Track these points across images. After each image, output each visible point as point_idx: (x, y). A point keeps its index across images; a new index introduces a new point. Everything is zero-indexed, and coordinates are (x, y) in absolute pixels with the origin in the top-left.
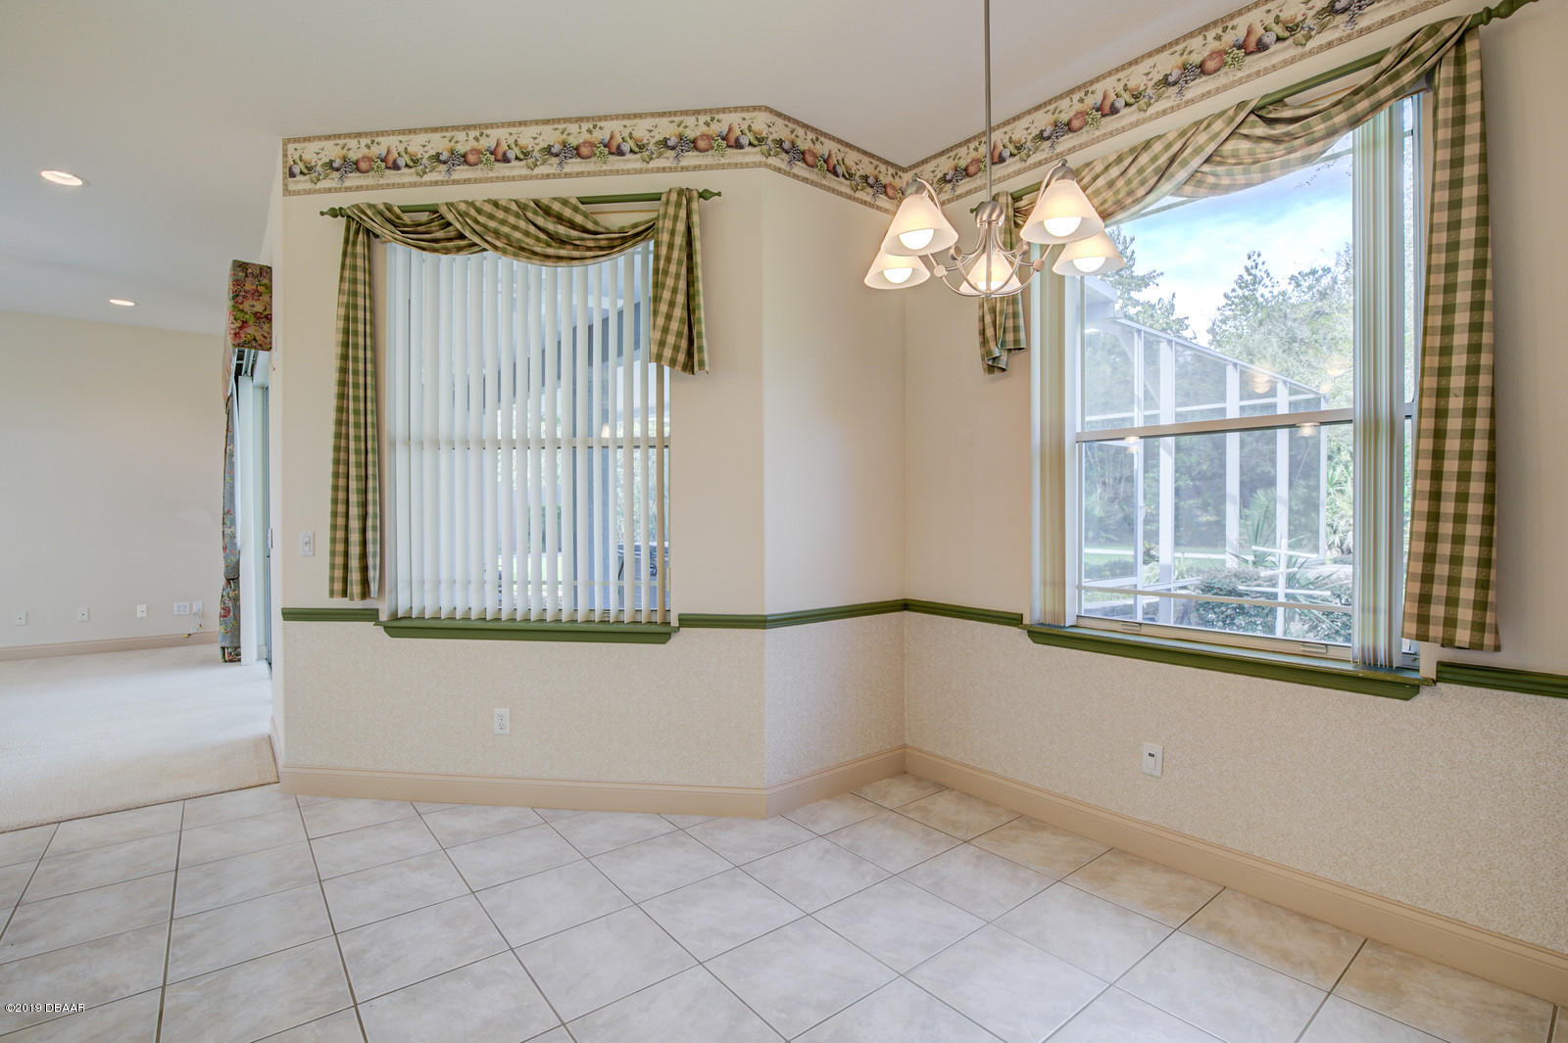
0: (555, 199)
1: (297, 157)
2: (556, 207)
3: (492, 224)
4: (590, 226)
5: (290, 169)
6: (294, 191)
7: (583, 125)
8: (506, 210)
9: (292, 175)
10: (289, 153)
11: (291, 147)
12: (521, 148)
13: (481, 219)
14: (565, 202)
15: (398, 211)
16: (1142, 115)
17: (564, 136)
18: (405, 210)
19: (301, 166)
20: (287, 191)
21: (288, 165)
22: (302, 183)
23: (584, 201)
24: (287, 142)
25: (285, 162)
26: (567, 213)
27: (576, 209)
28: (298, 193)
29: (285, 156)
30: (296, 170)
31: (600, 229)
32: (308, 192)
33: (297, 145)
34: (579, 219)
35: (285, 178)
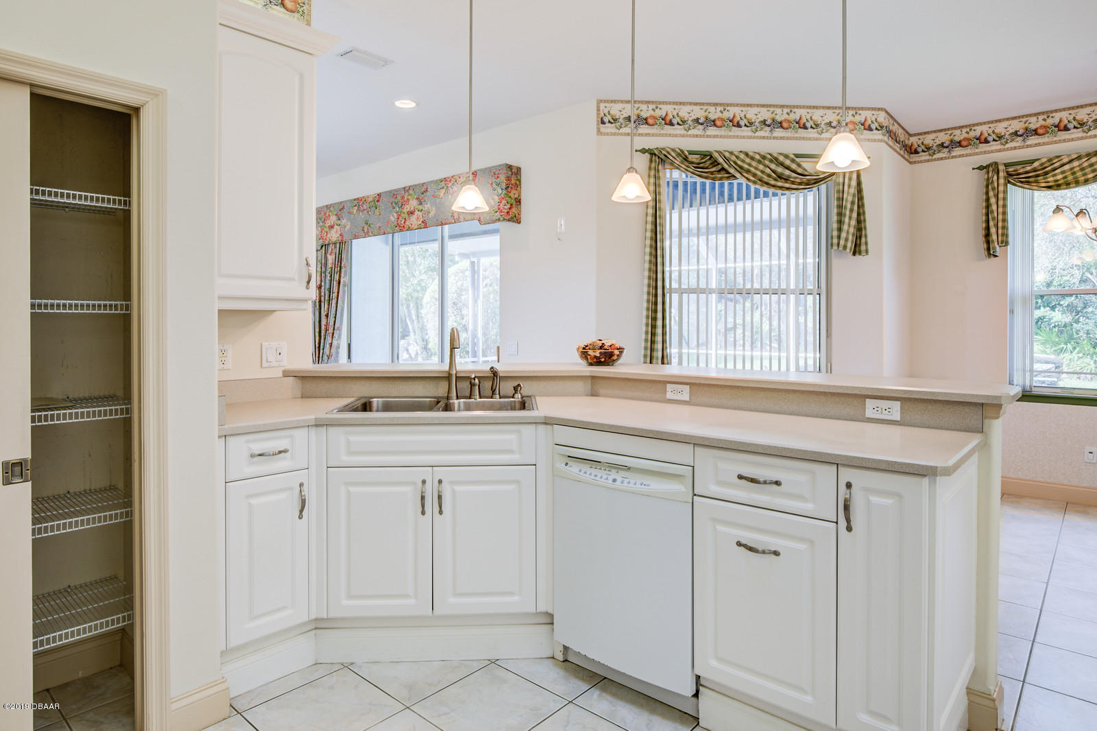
0: (781, 154)
1: (606, 112)
2: (781, 158)
3: (746, 166)
4: (800, 171)
5: (602, 119)
6: (604, 133)
7: (784, 110)
8: (752, 158)
9: (603, 123)
10: (601, 109)
11: (602, 106)
12: (748, 120)
13: (739, 163)
14: (786, 156)
15: (687, 154)
16: (1085, 135)
17: (773, 115)
18: (691, 153)
19: (609, 118)
20: (599, 132)
21: (601, 116)
22: (609, 128)
23: (797, 156)
24: (600, 102)
25: (598, 114)
26: (788, 162)
27: (793, 161)
28: (607, 134)
29: (598, 110)
30: (606, 120)
31: (806, 173)
32: (614, 134)
33: (606, 105)
34: (794, 166)
35: (598, 124)
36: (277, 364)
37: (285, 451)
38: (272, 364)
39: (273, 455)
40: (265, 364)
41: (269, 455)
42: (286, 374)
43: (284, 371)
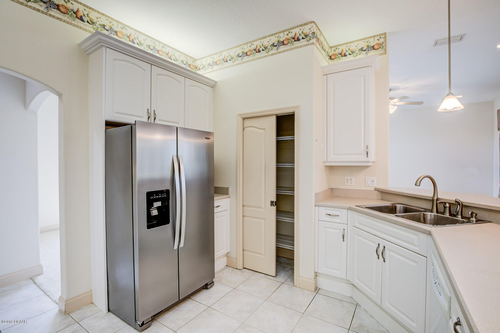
36: (372, 185)
37: (338, 216)
38: (370, 185)
39: (334, 216)
40: (367, 185)
41: (333, 216)
42: (376, 189)
43: (375, 188)
